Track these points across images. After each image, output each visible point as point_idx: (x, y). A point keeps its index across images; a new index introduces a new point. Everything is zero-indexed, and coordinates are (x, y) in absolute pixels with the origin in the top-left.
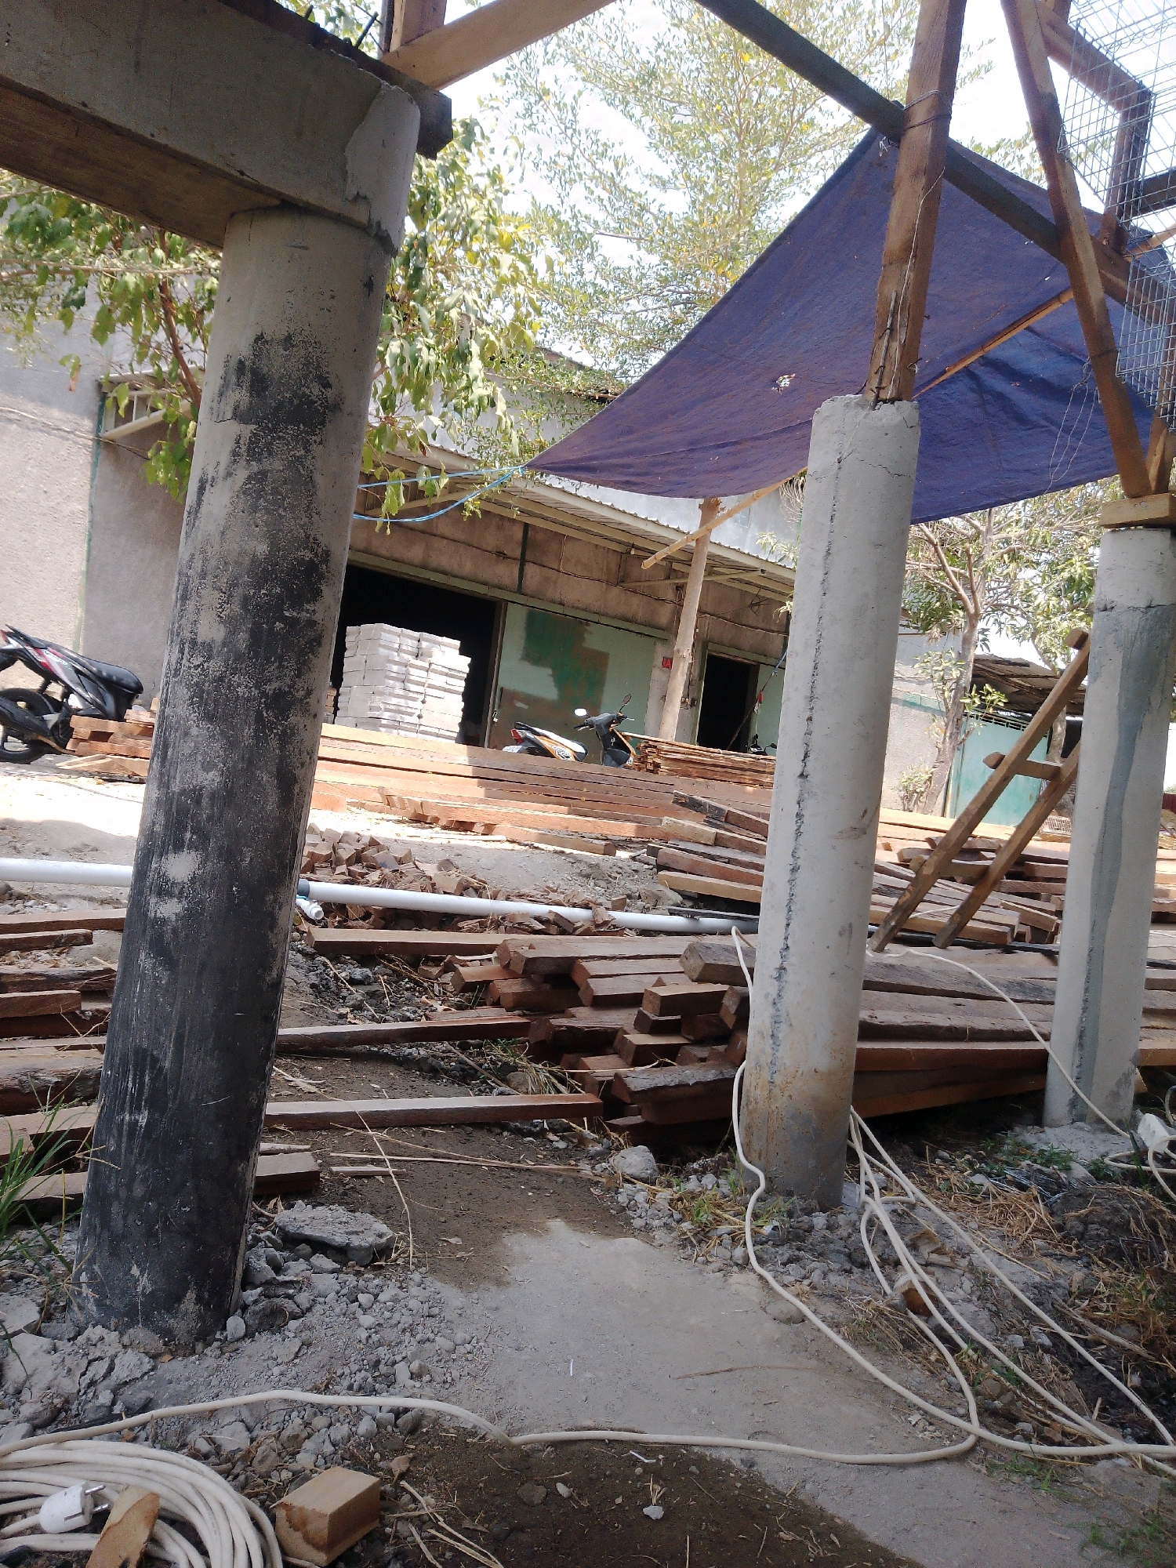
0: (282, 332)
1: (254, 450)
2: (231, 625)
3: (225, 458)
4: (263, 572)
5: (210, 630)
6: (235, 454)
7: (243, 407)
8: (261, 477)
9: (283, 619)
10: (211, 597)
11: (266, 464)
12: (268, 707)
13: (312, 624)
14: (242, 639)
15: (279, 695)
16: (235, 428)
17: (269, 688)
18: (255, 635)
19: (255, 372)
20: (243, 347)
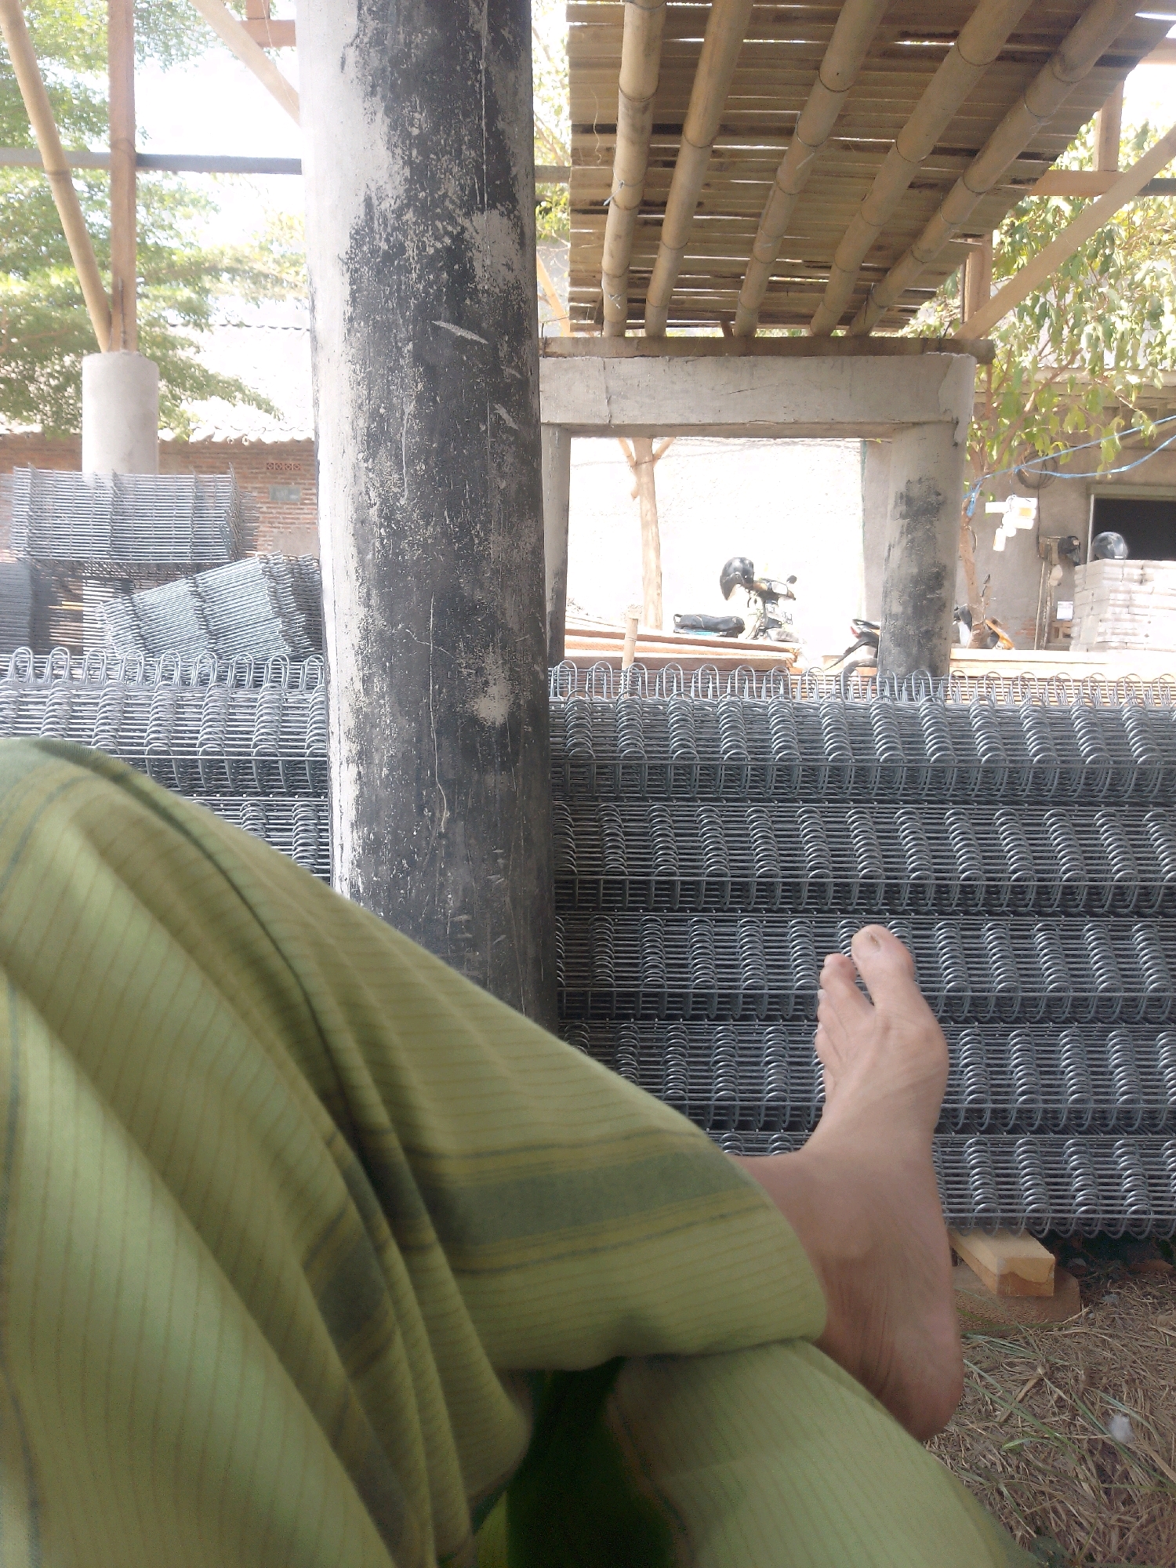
0: (917, 478)
1: (909, 530)
2: (904, 604)
3: (897, 535)
4: (916, 581)
5: (897, 608)
6: (902, 533)
7: (904, 512)
8: (912, 541)
9: (926, 599)
10: (895, 594)
11: (914, 534)
12: (923, 638)
13: (939, 599)
14: (910, 610)
15: (927, 632)
16: (901, 522)
17: (923, 629)
18: (915, 607)
19: (907, 496)
20: (902, 488)
